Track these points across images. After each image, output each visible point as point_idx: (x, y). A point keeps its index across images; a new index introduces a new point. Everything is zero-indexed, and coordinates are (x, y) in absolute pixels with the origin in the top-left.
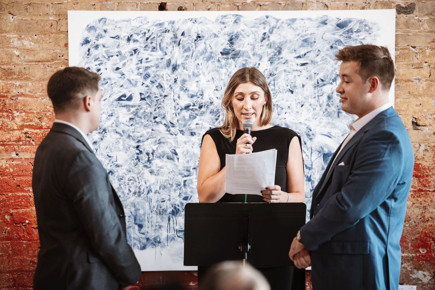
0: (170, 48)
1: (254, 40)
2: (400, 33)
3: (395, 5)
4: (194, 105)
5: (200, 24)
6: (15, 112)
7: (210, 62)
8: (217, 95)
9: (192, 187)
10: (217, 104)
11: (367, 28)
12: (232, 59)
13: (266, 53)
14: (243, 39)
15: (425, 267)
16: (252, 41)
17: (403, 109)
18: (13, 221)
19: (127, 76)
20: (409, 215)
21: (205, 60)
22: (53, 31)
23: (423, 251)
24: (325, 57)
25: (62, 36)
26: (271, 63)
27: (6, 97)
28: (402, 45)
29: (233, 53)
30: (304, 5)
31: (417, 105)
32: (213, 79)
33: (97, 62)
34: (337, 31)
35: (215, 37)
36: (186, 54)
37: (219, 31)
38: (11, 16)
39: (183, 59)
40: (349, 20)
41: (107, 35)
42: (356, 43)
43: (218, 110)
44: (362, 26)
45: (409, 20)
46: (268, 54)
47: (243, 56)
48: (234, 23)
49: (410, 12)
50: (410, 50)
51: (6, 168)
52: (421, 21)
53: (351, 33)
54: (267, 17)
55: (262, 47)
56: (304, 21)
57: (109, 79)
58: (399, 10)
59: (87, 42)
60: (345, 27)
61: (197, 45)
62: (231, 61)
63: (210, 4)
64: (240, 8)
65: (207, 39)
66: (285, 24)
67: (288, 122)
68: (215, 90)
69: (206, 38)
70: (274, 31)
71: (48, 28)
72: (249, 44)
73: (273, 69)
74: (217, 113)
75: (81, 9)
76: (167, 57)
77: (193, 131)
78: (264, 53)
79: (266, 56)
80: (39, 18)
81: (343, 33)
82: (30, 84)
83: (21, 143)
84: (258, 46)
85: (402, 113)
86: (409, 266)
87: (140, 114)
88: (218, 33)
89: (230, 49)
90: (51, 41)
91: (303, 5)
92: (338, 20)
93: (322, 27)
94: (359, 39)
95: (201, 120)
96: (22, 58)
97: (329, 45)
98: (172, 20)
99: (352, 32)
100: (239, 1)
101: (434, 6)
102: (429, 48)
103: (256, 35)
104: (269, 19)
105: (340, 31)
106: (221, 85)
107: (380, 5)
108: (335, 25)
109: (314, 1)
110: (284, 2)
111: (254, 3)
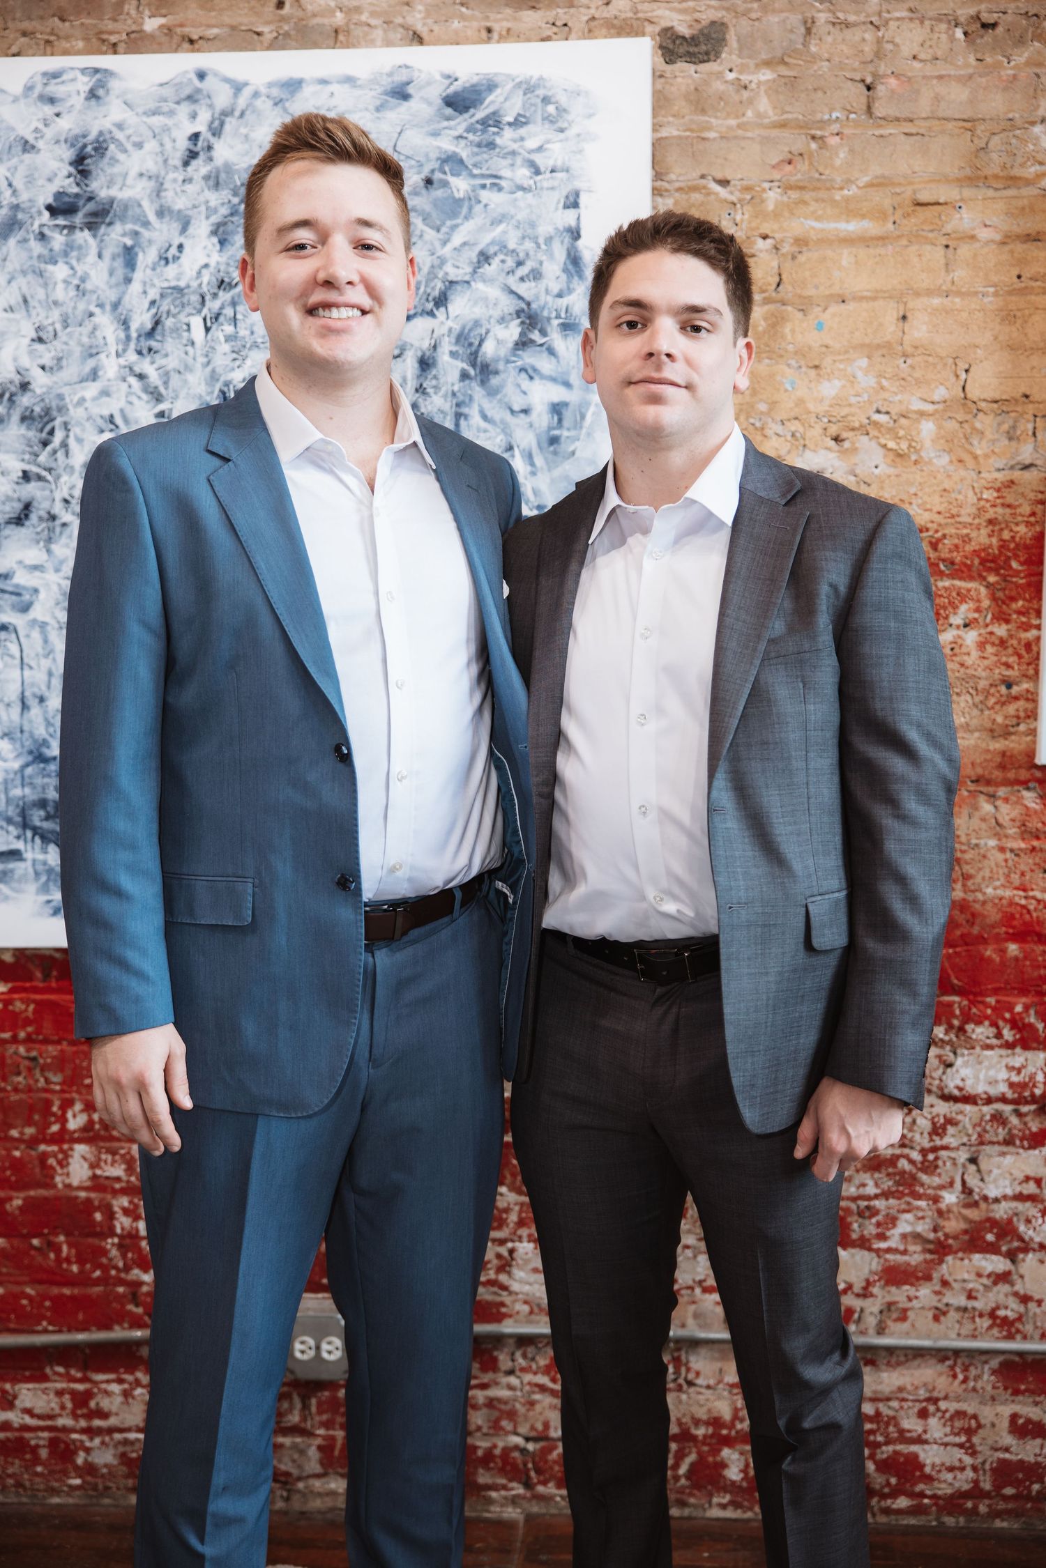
1: (160, 159)
2: (675, 133)
3: (657, 29)
7: (12, 242)
8: (41, 357)
10: (44, 390)
11: (551, 109)
12: (86, 232)
13: (203, 208)
14: (121, 157)
16: (151, 165)
26: (222, 242)
28: (680, 175)
29: (90, 207)
30: (341, 37)
32: (25, 301)
34: (445, 124)
35: (25, 151)
37: (36, 130)
40: (489, 80)
42: (512, 165)
43: (47, 411)
44: (533, 101)
45: (706, 82)
46: (210, 211)
47: (123, 219)
48: (87, 99)
49: (707, 53)
50: (708, 194)
52: (745, 87)
53: (495, 130)
54: (201, 76)
55: (188, 187)
56: (334, 87)
58: (671, 46)
60: (475, 107)
62: (83, 236)
63: (16, 39)
64: (120, 49)
66: (263, 98)
68: (33, 340)
70: (227, 127)
72: (141, 175)
73: (228, 264)
74: (45, 419)
78: (195, 207)
79: (203, 216)
81: (468, 130)
84: (175, 180)
88: (36, 138)
89: (77, 196)
91: (336, 38)
92: (447, 82)
93: (391, 109)
94: (521, 151)
97: (419, 173)
99: (498, 124)
100: (118, 26)
101: (791, 31)
102: (776, 184)
103: (167, 141)
104: (209, 83)
105: (458, 120)
106: (53, 324)
107: (604, 31)
108: (440, 101)
109: (373, 22)
110: (272, 27)
111: (169, 30)
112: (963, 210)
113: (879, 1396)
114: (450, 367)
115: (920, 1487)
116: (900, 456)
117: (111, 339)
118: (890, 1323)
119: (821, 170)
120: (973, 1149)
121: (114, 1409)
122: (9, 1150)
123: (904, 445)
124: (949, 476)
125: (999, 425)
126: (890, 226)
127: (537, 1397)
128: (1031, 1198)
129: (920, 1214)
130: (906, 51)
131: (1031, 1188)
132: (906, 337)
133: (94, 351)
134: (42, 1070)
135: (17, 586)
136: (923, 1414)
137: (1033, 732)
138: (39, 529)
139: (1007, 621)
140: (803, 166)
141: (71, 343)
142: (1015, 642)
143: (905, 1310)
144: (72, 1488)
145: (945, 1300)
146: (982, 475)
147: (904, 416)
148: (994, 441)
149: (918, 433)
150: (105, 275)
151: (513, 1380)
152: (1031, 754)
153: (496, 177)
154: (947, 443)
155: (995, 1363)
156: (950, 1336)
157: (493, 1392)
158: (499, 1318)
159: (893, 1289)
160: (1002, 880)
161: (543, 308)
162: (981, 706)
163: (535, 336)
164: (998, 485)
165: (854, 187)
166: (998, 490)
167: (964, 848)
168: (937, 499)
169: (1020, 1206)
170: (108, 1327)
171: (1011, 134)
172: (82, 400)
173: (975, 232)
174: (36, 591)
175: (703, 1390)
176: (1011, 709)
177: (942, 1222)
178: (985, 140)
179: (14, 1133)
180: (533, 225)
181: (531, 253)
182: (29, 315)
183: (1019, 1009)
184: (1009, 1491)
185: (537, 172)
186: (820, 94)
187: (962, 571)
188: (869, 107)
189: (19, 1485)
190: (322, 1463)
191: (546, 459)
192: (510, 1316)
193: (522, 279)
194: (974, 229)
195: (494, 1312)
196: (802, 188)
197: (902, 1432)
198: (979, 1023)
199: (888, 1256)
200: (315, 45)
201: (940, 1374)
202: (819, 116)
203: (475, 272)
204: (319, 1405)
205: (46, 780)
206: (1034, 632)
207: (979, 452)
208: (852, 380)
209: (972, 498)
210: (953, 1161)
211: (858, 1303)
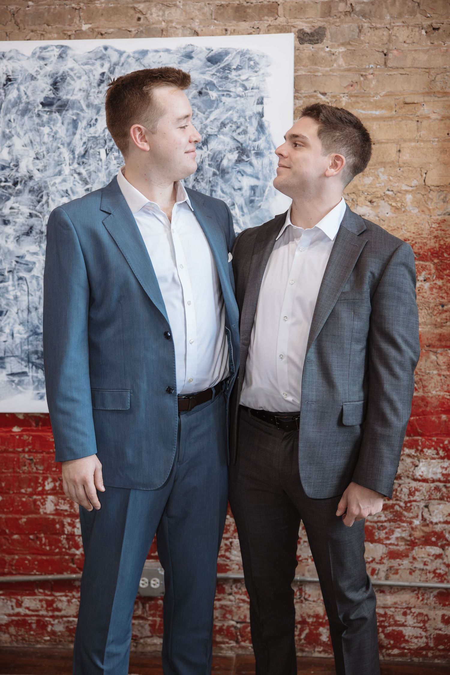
1: (88, 83)
2: (304, 73)
3: (297, 30)
4: (6, 181)
5: (10, 61)
7: (26, 118)
8: (37, 165)
9: (8, 297)
10: (39, 179)
11: (252, 63)
12: (57, 114)
14: (72, 82)
16: (84, 86)
21: (19, 115)
29: (59, 103)
30: (164, 33)
32: (31, 142)
34: (208, 69)
35: (32, 80)
37: (37, 71)
40: (226, 51)
42: (235, 86)
43: (40, 188)
44: (244, 59)
45: (317, 52)
47: (72, 108)
48: (58, 58)
49: (317, 40)
50: (317, 99)
52: (333, 54)
53: (228, 71)
54: (106, 49)
55: (100, 95)
56: (161, 54)
58: (302, 37)
60: (220, 62)
61: (8, 92)
62: (56, 115)
63: (29, 33)
64: (72, 36)
65: (21, 83)
66: (132, 58)
68: (34, 158)
69: (19, 81)
70: (116, 70)
74: (39, 192)
77: (7, 218)
81: (217, 72)
84: (94, 92)
88: (37, 75)
89: (53, 98)
91: (162, 33)
92: (208, 51)
93: (185, 63)
94: (239, 80)
95: (17, 202)
97: (196, 89)
99: (229, 69)
100: (71, 28)
101: (353, 31)
102: (346, 95)
103: (91, 75)
104: (109, 52)
105: (213, 67)
106: (43, 152)
107: (274, 30)
108: (205, 60)
109: (178, 26)
110: (136, 29)
111: (92, 30)
112: (425, 106)
113: (386, 606)
114: (209, 171)
115: (403, 645)
116: (397, 209)
117: (67, 158)
118: (391, 575)
119: (365, 89)
120: (427, 502)
121: (64, 608)
122: (21, 498)
123: (399, 205)
124: (418, 218)
125: (439, 196)
126: (394, 113)
127: (241, 604)
129: (404, 529)
130: (401, 39)
132: (400, 159)
133: (60, 163)
134: (35, 464)
135: (27, 261)
136: (405, 614)
138: (36, 237)
139: (442, 279)
140: (357, 87)
141: (51, 160)
142: (445, 288)
143: (397, 570)
144: (46, 641)
145: (414, 566)
146: (432, 217)
147: (399, 192)
148: (437, 203)
149: (405, 199)
150: (65, 131)
151: (231, 597)
153: (228, 91)
154: (417, 203)
155: (435, 592)
156: (416, 581)
157: (223, 602)
158: (226, 571)
159: (392, 561)
160: (440, 388)
161: (248, 146)
162: (431, 315)
163: (244, 157)
164: (439, 221)
165: (379, 96)
166: (439, 224)
167: (423, 374)
168: (413, 227)
169: (446, 526)
170: (61, 573)
171: (445, 74)
172: (55, 183)
173: (430, 115)
174: (35, 263)
175: (311, 603)
176: (444, 316)
177: (413, 533)
178: (434, 77)
179: (23, 491)
180: (244, 111)
181: (243, 123)
182: (33, 148)
183: (446, 442)
184: (441, 647)
185: (246, 89)
186: (365, 57)
187: (422, 258)
188: (385, 63)
189: (23, 639)
190: (151, 632)
191: (248, 209)
192: (230, 570)
193: (239, 134)
194: (429, 114)
195: (223, 568)
196: (357, 96)
197: (396, 621)
198: (429, 448)
199: (391, 547)
200: (154, 36)
201: (412, 597)
202: (364, 66)
203: (219, 131)
204: (150, 607)
205: (38, 342)
207: (431, 208)
208: (377, 177)
209: (427, 227)
210: (418, 507)
211: (377, 567)
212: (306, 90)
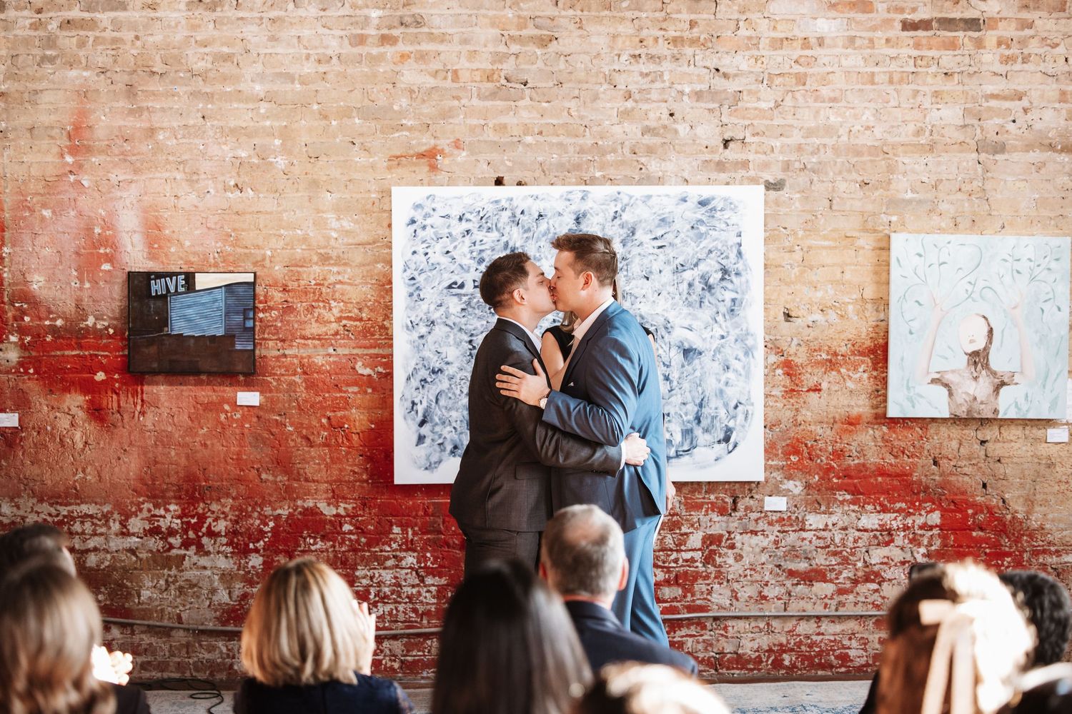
0: (508, 228)
1: (604, 219)
2: (769, 212)
3: (763, 180)
5: (542, 202)
6: (332, 302)
11: (732, 206)
13: (618, 234)
14: (591, 218)
15: (796, 476)
16: (601, 221)
17: (773, 298)
18: (330, 424)
19: (459, 260)
20: (780, 418)
22: (375, 209)
23: (794, 459)
24: (685, 239)
25: (385, 215)
26: (624, 245)
27: (323, 285)
30: (661, 180)
31: (788, 294)
33: (425, 245)
34: (698, 210)
35: (559, 216)
36: (526, 235)
37: (563, 209)
38: (329, 194)
39: (523, 241)
40: (713, 197)
41: (436, 215)
42: (720, 223)
44: (727, 204)
45: (779, 197)
46: (620, 235)
48: (581, 200)
49: (779, 188)
50: (780, 232)
51: (323, 365)
52: (792, 199)
53: (714, 212)
54: (619, 193)
55: (613, 228)
57: (438, 264)
58: (768, 186)
59: (413, 222)
60: (708, 205)
61: (539, 225)
63: (553, 178)
64: (588, 182)
65: (550, 218)
66: (639, 201)
67: (643, 314)
69: (549, 216)
70: (627, 209)
71: (369, 206)
72: (598, 224)
73: (626, 252)
75: (407, 185)
76: (504, 239)
78: (615, 234)
79: (618, 237)
80: (359, 196)
81: (707, 212)
82: (349, 270)
83: (339, 337)
84: (609, 225)
85: (772, 302)
86: (778, 476)
87: (473, 304)
88: (563, 212)
90: (372, 221)
91: (659, 180)
92: (699, 197)
93: (681, 205)
94: (723, 219)
96: (340, 241)
97: (690, 224)
98: (510, 196)
99: (715, 210)
100: (587, 175)
101: (806, 183)
102: (802, 229)
103: (607, 213)
104: (619, 196)
105: (702, 209)
107: (747, 182)
108: (696, 203)
109: (672, 175)
110: (638, 176)
111: (604, 177)
112: (860, 240)
113: (835, 633)
114: (698, 286)
115: (849, 664)
118: (839, 608)
119: (816, 225)
120: (867, 548)
123: (843, 313)
124: (858, 323)
125: (873, 307)
126: (838, 244)
127: (720, 639)
128: (886, 563)
129: (850, 570)
130: (842, 190)
131: (886, 560)
132: (843, 279)
136: (850, 639)
137: (886, 407)
139: (877, 371)
140: (810, 224)
142: (879, 377)
143: (844, 603)
145: (858, 599)
146: (868, 323)
147: (843, 304)
148: (872, 312)
149: (848, 309)
151: (712, 633)
152: (885, 414)
153: (714, 226)
154: (857, 313)
155: (874, 620)
156: (859, 611)
157: (704, 637)
158: (707, 611)
159: (841, 597)
160: (876, 456)
161: (729, 268)
162: (870, 398)
163: (727, 277)
164: (873, 326)
165: (826, 231)
166: (874, 329)
167: (864, 445)
168: (854, 330)
169: (882, 566)
171: (875, 217)
175: (776, 634)
176: (879, 399)
177: (857, 573)
178: (867, 218)
180: (726, 242)
181: (726, 251)
183: (882, 499)
185: (728, 225)
186: (815, 202)
187: (862, 354)
188: (831, 207)
191: (730, 317)
192: (710, 611)
193: (722, 259)
194: (864, 245)
195: (705, 610)
196: (809, 231)
197: (843, 645)
198: (869, 504)
199: (839, 585)
200: (653, 184)
201: (856, 625)
202: (815, 209)
203: (707, 256)
206: (885, 374)
207: (867, 316)
208: (827, 292)
209: (865, 330)
210: (861, 553)
211: (829, 602)
212: (772, 225)
